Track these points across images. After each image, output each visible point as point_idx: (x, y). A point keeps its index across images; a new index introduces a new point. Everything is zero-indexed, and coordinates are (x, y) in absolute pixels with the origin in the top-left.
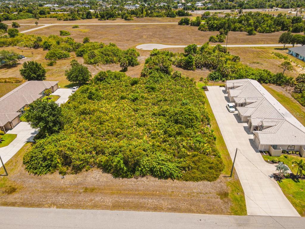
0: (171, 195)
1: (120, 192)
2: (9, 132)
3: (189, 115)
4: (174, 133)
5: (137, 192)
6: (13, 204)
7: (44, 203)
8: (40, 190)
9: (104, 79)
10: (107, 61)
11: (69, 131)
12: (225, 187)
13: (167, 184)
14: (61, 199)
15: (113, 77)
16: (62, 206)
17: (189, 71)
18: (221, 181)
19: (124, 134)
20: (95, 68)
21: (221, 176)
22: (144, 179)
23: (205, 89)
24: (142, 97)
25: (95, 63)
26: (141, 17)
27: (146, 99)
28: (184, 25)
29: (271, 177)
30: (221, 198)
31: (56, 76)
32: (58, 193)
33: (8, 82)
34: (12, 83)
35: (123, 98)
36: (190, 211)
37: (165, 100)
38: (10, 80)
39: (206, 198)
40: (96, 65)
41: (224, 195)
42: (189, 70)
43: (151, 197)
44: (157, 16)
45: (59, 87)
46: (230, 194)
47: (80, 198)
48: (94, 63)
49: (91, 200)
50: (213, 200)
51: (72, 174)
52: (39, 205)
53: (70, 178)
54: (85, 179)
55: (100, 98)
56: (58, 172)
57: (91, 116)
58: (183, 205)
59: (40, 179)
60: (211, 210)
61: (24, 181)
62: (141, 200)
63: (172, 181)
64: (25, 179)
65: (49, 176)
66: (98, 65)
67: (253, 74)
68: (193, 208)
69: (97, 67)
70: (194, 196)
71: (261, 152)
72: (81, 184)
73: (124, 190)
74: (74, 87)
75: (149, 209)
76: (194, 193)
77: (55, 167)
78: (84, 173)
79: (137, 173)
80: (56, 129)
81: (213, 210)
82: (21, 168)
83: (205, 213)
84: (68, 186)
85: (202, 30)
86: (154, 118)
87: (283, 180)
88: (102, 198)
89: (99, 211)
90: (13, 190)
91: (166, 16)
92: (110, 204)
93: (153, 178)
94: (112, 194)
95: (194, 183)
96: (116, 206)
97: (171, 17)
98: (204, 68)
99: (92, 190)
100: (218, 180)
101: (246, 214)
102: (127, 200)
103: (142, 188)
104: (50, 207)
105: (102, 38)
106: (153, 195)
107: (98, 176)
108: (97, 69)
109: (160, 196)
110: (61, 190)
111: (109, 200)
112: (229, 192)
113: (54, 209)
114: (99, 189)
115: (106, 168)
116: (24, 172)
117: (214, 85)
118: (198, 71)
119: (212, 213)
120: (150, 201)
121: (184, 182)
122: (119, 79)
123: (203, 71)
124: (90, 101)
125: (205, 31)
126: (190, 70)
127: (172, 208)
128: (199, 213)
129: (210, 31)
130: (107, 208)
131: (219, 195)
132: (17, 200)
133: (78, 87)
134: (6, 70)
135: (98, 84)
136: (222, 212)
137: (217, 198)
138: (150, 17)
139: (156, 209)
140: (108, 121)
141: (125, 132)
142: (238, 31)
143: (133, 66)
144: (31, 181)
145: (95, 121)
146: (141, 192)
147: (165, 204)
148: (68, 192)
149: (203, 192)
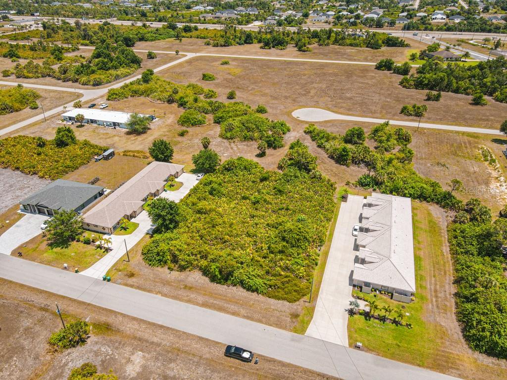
0: (251, 306)
1: (212, 295)
2: (133, 220)
3: (298, 235)
4: (277, 250)
5: (225, 298)
6: (132, 286)
7: (153, 290)
8: (151, 279)
9: (232, 169)
10: (245, 138)
11: (182, 230)
12: (300, 310)
13: (252, 297)
14: (165, 290)
15: (242, 168)
16: (165, 295)
17: (342, 166)
18: (299, 305)
19: (231, 243)
20: (229, 146)
21: (302, 300)
22: (235, 288)
23: (344, 198)
24: (265, 201)
25: (232, 139)
26: (325, 45)
27: (269, 203)
28: (383, 70)
29: (346, 311)
30: (291, 318)
31: (184, 153)
32: (164, 285)
33: (136, 157)
34: (140, 157)
35: (244, 198)
36: (260, 321)
37: (287, 209)
38: (138, 155)
39: (278, 314)
40: (232, 141)
41: (295, 316)
42: (342, 164)
43: (235, 304)
44: (351, 45)
45: (185, 171)
46: (300, 317)
47: (180, 293)
48: (230, 139)
49: (187, 296)
50: (284, 318)
51: (177, 271)
52: (150, 291)
53: (175, 274)
54: (187, 278)
55: (220, 195)
56: (167, 267)
57: (207, 215)
58: (256, 316)
59: (153, 270)
60: (277, 324)
61: (141, 269)
62: (225, 305)
63: (257, 295)
64: (141, 268)
65: (160, 269)
66: (234, 142)
67: (412, 187)
68: (264, 320)
69: (233, 145)
70: (269, 311)
71: (354, 286)
72: (183, 281)
73: (216, 294)
74: (199, 175)
75: (228, 312)
76: (271, 308)
77: (166, 262)
78: (187, 272)
79: (229, 282)
80: (171, 226)
81: (279, 325)
82: (139, 258)
83: (271, 325)
84: (173, 281)
85: (404, 87)
86: (267, 229)
87: (355, 316)
88: (196, 296)
89: (190, 306)
90: (132, 275)
91: (365, 46)
92: (201, 302)
93: (241, 289)
94: (205, 295)
95: (275, 301)
96: (205, 305)
97: (372, 48)
98: (362, 165)
99: (190, 288)
100: (297, 303)
101: (303, 334)
102: (215, 302)
103: (230, 295)
104: (156, 294)
105: (254, 89)
106: (236, 303)
107: (197, 278)
108: (232, 148)
109: (242, 305)
110: (166, 283)
111: (200, 299)
112: (301, 314)
113: (159, 296)
114: (196, 289)
115: (205, 272)
116: (141, 261)
117: (358, 195)
118: (353, 168)
119: (277, 327)
120: (232, 307)
121: (267, 298)
122: (249, 171)
123: (360, 169)
124: (210, 196)
125: (409, 88)
126: (344, 165)
127: (247, 316)
128: (267, 325)
129: (417, 89)
130: (198, 304)
131: (291, 315)
132: (135, 284)
133: (204, 174)
134: (136, 137)
135: (224, 175)
136: (285, 328)
137: (288, 317)
138: (339, 45)
139: (234, 314)
140: (220, 225)
141: (233, 240)
142: (462, 93)
143: (275, 148)
144: (146, 270)
145: (208, 223)
146: (228, 299)
147: (243, 312)
148: (172, 285)
149: (279, 309)
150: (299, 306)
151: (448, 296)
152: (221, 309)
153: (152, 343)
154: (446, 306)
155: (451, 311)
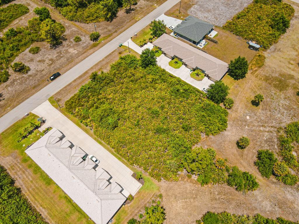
0: (75, 87)
14: (104, 62)
20: (268, 125)
21: (64, 106)
29: (45, 120)
36: (65, 87)
39: (64, 95)
41: (59, 100)
50: (61, 96)
52: (106, 57)
58: (68, 88)
60: (59, 92)
68: (65, 89)
70: (68, 92)
75: (77, 79)
81: (59, 93)
83: (60, 90)
100: (64, 104)
101: (48, 99)
102: (86, 76)
106: (81, 83)
108: (263, 126)
119: (58, 92)
120: (79, 81)
127: (71, 84)
130: (89, 70)
136: (56, 94)
139: (75, 81)
146: (85, 81)
147: (74, 84)
148: (105, 64)
149: (66, 96)
150: (63, 103)
151: (16, 176)
152: (80, 77)
153: (79, 56)
154: (13, 169)
155: (9, 169)
